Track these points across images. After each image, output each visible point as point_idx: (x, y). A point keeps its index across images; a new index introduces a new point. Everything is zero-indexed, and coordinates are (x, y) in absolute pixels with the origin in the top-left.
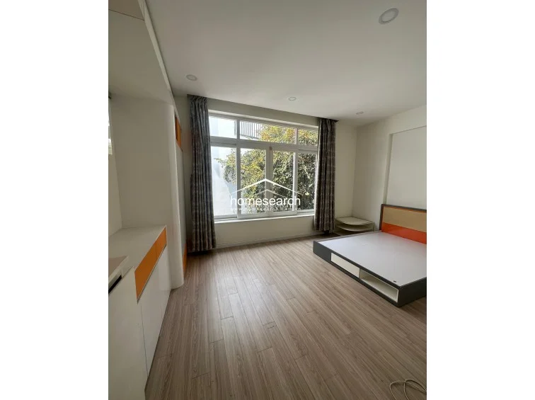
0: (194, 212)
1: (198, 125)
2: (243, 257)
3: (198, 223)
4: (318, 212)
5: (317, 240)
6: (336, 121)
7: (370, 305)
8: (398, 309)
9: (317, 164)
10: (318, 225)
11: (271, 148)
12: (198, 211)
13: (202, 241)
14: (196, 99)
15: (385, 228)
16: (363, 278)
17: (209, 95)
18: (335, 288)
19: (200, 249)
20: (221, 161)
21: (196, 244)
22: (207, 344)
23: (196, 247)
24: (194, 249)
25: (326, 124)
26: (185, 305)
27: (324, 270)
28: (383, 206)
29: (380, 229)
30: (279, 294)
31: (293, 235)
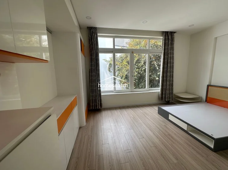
0: (91, 88)
1: (92, 43)
2: (116, 113)
3: (93, 95)
4: (162, 90)
5: (160, 106)
6: (175, 32)
7: (193, 148)
8: (214, 153)
9: (162, 60)
10: (162, 98)
11: (133, 52)
12: (93, 88)
13: (95, 104)
14: (91, 29)
15: (210, 101)
16: (189, 131)
17: (98, 25)
18: (169, 135)
19: (94, 108)
20: (106, 61)
21: (92, 105)
22: (95, 155)
23: (92, 107)
24: (91, 108)
25: (168, 35)
26: (86, 135)
27: (163, 124)
28: (208, 86)
29: (206, 101)
30: (135, 134)
31: (146, 103)
